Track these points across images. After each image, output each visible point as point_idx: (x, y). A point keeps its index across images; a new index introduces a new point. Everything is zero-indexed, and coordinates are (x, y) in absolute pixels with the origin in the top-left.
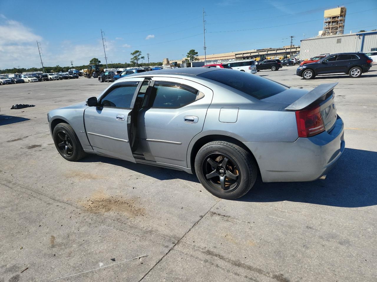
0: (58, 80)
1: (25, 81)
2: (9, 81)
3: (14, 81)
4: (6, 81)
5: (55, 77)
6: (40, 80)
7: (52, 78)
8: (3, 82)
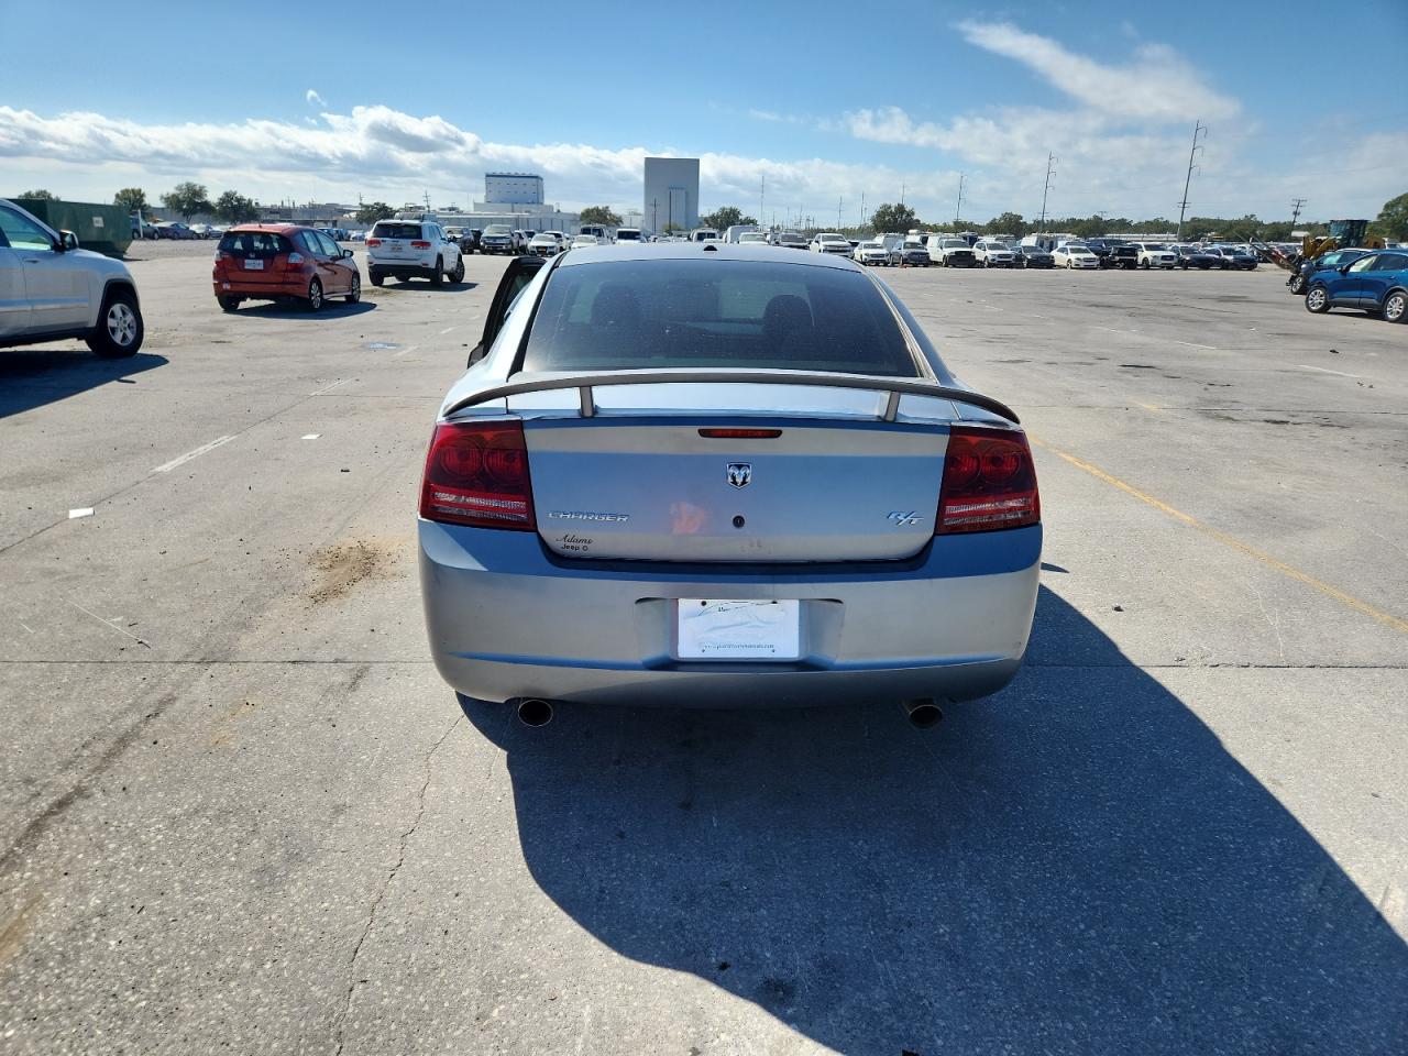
0: (1170, 268)
1: (1056, 263)
2: (1008, 256)
3: (1022, 260)
4: (1000, 256)
5: (1164, 258)
6: (1106, 264)
7: (1150, 259)
8: (990, 258)
